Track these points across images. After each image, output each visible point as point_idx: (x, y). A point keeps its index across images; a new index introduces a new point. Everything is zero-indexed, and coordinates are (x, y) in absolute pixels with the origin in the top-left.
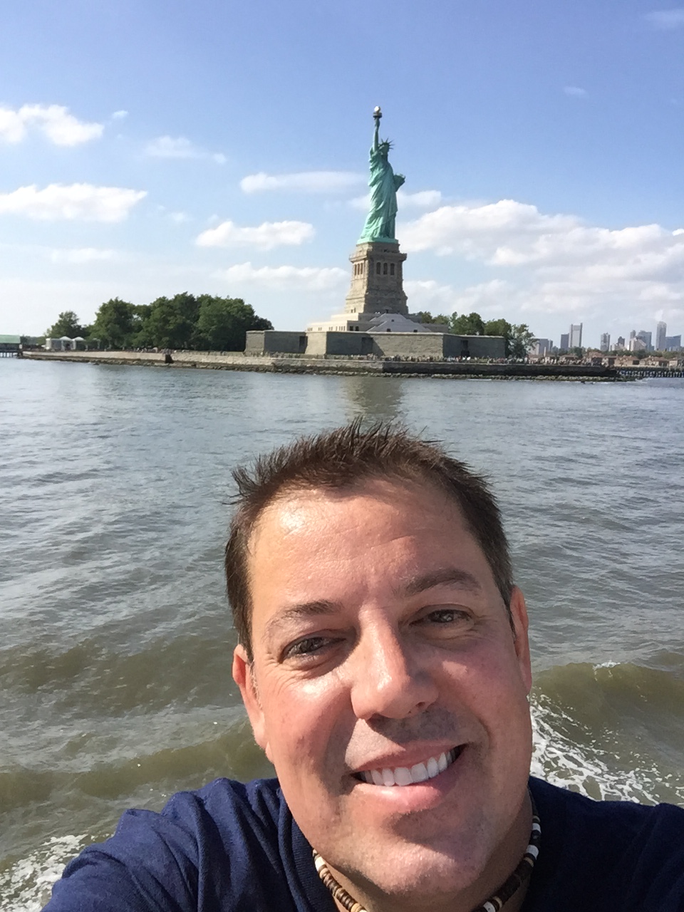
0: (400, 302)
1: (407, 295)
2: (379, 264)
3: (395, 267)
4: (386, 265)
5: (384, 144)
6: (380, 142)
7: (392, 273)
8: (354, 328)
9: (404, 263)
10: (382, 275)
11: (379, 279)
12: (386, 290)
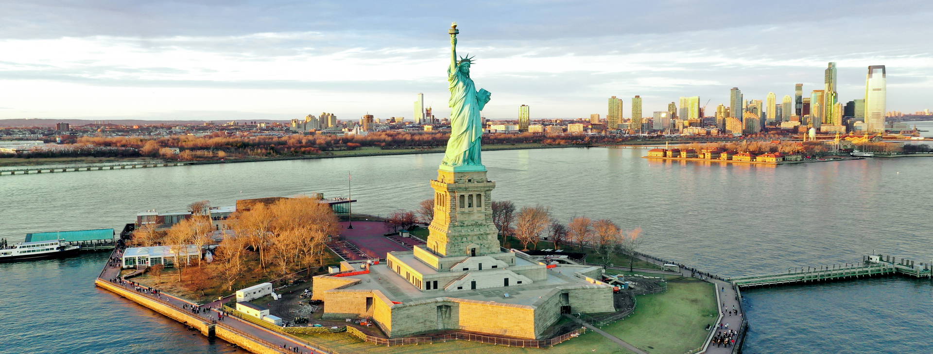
0: (490, 237)
2: (462, 197)
3: (483, 198)
4: (471, 196)
7: (479, 205)
8: (432, 284)
10: (466, 209)
11: (463, 213)
12: (472, 225)
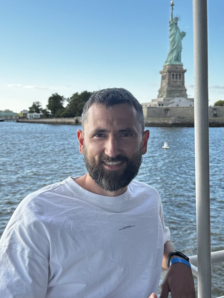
0: (184, 92)
2: (173, 75)
3: (182, 76)
4: (177, 75)
6: (174, 17)
7: (180, 78)
8: (161, 105)
9: (185, 74)
10: (175, 80)
11: (173, 82)
12: (177, 87)
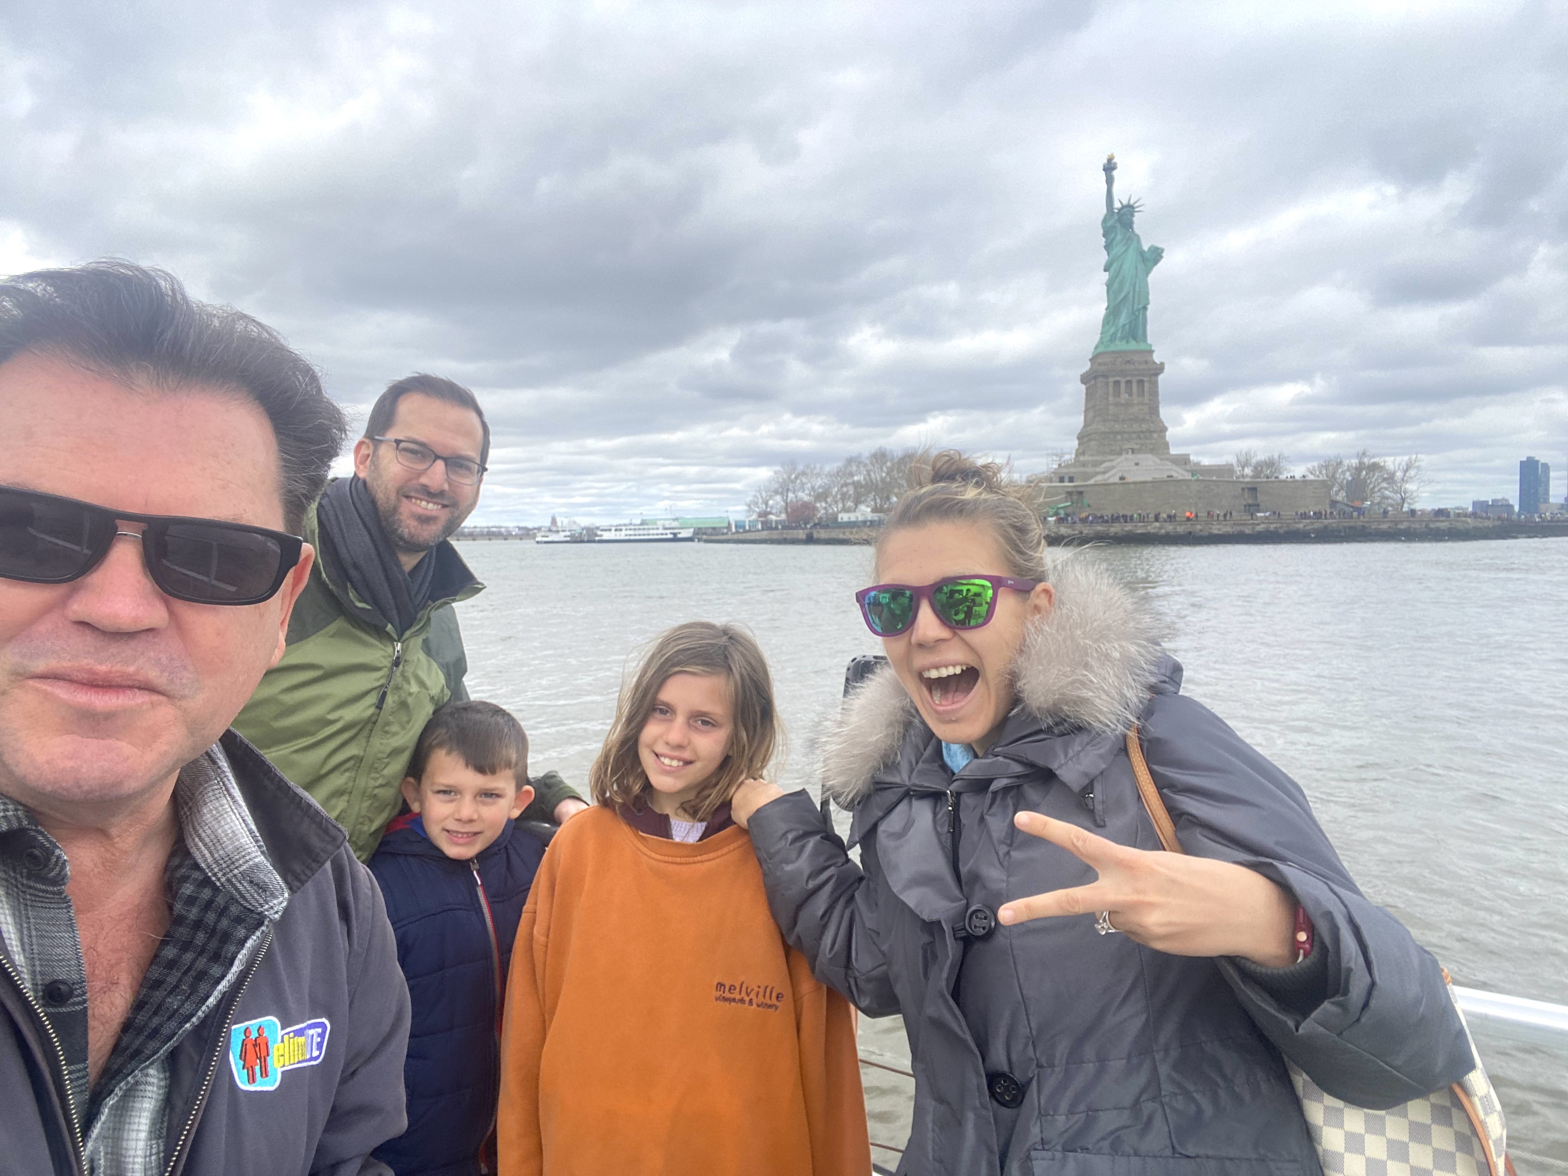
0: (1155, 435)
1: (1166, 424)
2: (1117, 383)
3: (1146, 385)
4: (1129, 383)
5: (1123, 207)
7: (1141, 393)
8: (1066, 479)
9: (1161, 378)
10: (1123, 398)
12: (1130, 420)
